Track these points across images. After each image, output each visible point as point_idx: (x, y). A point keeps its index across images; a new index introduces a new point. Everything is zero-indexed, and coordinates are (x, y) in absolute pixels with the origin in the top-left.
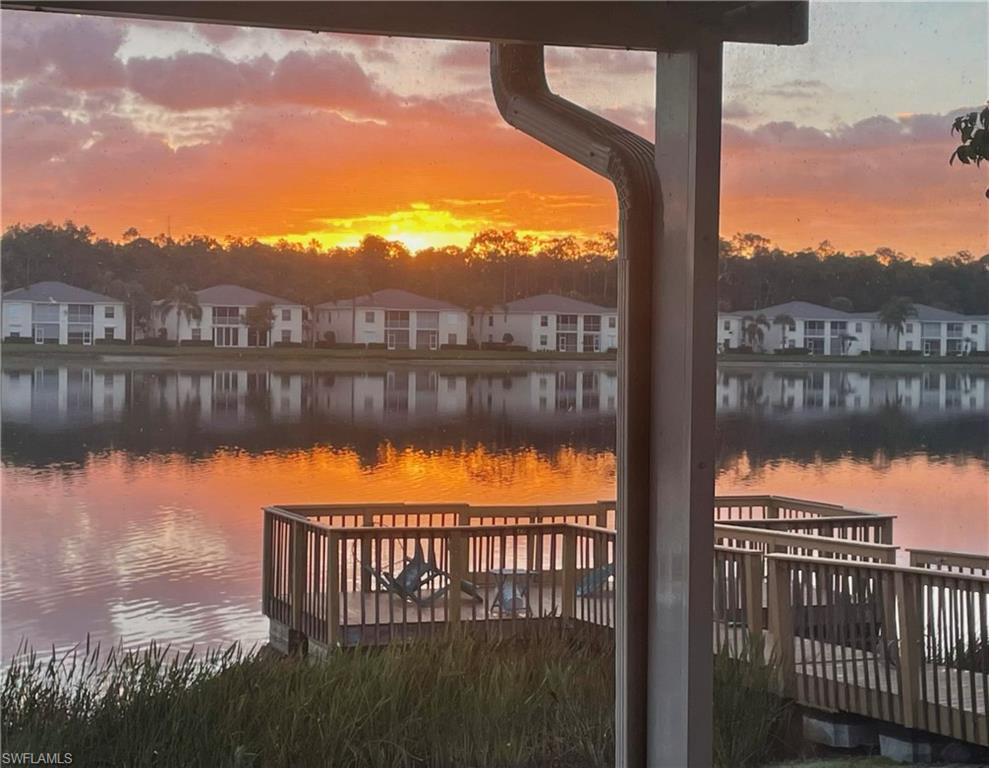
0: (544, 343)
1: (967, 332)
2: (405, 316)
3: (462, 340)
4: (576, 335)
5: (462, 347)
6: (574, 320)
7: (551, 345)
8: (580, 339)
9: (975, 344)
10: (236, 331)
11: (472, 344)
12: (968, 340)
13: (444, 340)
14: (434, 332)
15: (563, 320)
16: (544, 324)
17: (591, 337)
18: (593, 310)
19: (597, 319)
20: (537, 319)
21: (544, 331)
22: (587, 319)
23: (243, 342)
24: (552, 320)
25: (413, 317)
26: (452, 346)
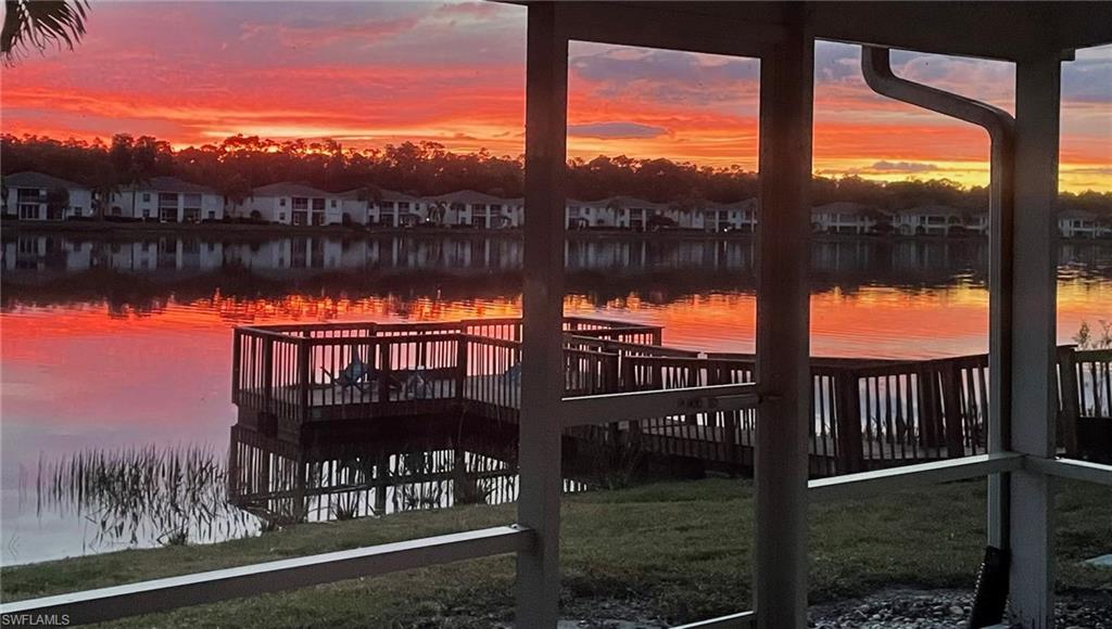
0: (282, 218)
1: (583, 212)
2: (175, 197)
3: (219, 216)
4: (306, 213)
5: (218, 221)
6: (305, 201)
7: (288, 220)
8: (310, 216)
9: (587, 222)
10: (37, 208)
11: (227, 219)
12: (583, 219)
13: (205, 215)
14: (197, 210)
15: (297, 201)
16: (283, 204)
17: (318, 214)
18: (320, 194)
19: (323, 201)
20: (277, 201)
21: (283, 209)
22: (315, 201)
23: (43, 216)
24: (289, 203)
25: (181, 199)
26: (211, 220)
